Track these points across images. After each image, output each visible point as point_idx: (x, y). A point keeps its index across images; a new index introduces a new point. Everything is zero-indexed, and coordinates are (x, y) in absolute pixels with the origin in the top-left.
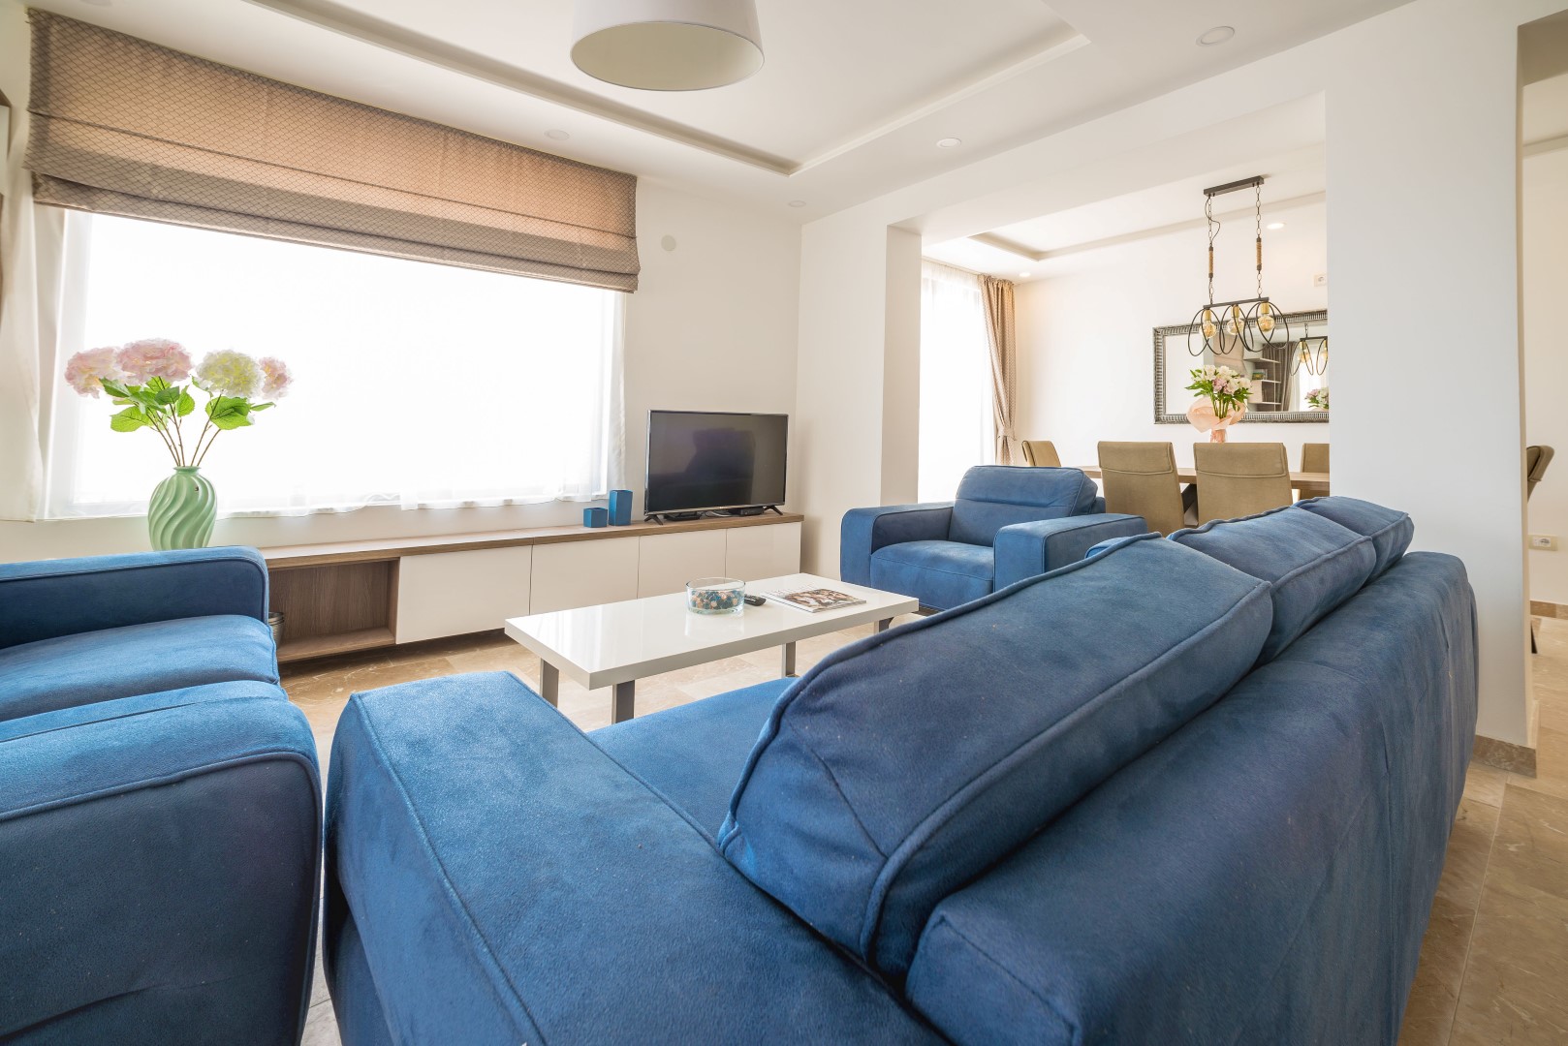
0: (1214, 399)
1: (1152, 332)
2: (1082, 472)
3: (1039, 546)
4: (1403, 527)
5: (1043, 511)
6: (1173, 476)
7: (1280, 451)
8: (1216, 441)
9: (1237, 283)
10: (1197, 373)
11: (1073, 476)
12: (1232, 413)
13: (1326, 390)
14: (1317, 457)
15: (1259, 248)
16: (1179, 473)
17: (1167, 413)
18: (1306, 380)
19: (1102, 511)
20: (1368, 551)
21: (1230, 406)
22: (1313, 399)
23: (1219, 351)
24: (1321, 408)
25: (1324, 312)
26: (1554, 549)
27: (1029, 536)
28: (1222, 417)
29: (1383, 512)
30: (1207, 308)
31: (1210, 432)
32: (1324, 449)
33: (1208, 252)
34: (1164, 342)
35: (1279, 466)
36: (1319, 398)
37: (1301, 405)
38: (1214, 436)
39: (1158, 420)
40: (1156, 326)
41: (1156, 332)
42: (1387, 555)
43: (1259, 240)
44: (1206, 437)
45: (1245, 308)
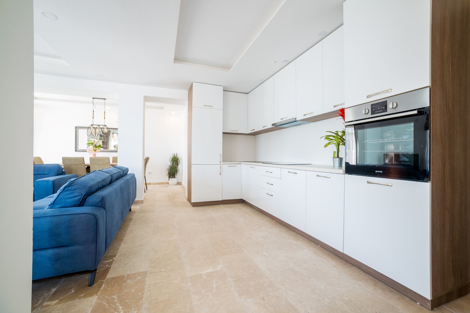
0: (93, 147)
1: (74, 128)
2: (59, 165)
3: (51, 183)
4: (127, 170)
5: (47, 175)
6: (84, 165)
7: (109, 159)
8: (93, 157)
9: (99, 121)
10: (89, 141)
11: (56, 166)
12: (97, 150)
13: (117, 145)
14: (115, 159)
15: (105, 114)
16: (86, 164)
17: (79, 149)
18: (113, 142)
19: (65, 174)
20: (122, 172)
21: (97, 148)
22: (115, 147)
23: (94, 135)
24: (116, 149)
25: (117, 129)
26: (151, 174)
27: (47, 181)
28: (95, 151)
29: (124, 167)
30: (92, 125)
31: (92, 154)
32: (117, 158)
33: (92, 112)
34: (78, 130)
35: (108, 161)
36: (116, 147)
37: (111, 148)
38: (93, 155)
39: (76, 151)
40: (76, 126)
41: (76, 127)
42: (125, 173)
43: (105, 112)
44: (91, 156)
45: (101, 127)
